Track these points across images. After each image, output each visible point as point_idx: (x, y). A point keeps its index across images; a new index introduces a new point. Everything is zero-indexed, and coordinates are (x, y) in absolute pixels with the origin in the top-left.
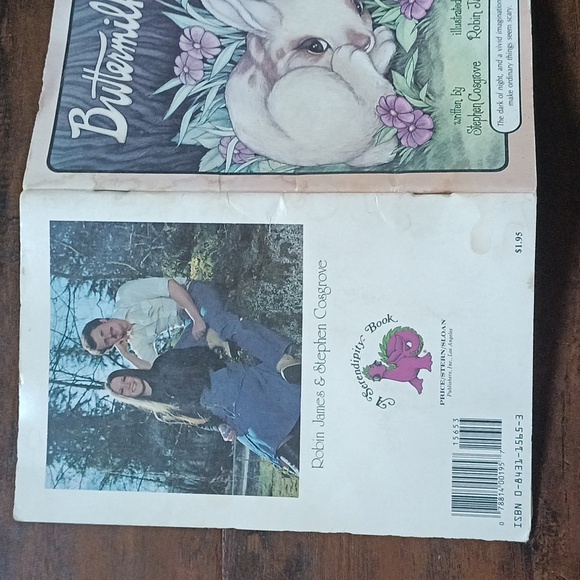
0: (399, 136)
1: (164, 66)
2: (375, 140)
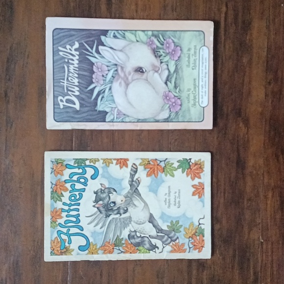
0: (170, 107)
1: (89, 79)
2: (162, 109)
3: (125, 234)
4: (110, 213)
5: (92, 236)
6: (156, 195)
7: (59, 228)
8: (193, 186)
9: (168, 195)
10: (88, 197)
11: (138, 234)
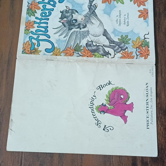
3: (84, 42)
4: (72, 27)
5: (56, 43)
6: (110, 16)
7: (31, 35)
8: (139, 11)
9: (119, 16)
10: (56, 15)
11: (94, 44)
